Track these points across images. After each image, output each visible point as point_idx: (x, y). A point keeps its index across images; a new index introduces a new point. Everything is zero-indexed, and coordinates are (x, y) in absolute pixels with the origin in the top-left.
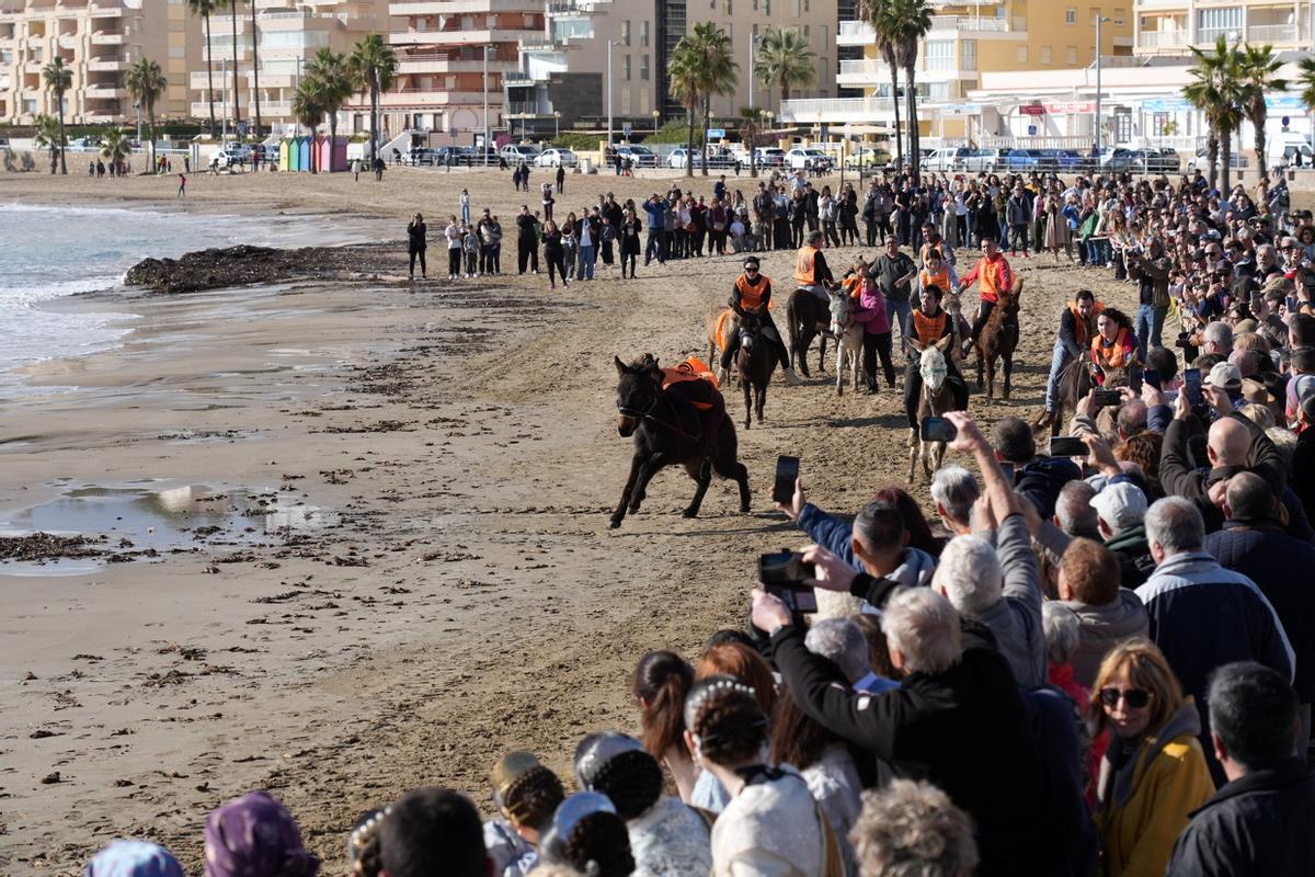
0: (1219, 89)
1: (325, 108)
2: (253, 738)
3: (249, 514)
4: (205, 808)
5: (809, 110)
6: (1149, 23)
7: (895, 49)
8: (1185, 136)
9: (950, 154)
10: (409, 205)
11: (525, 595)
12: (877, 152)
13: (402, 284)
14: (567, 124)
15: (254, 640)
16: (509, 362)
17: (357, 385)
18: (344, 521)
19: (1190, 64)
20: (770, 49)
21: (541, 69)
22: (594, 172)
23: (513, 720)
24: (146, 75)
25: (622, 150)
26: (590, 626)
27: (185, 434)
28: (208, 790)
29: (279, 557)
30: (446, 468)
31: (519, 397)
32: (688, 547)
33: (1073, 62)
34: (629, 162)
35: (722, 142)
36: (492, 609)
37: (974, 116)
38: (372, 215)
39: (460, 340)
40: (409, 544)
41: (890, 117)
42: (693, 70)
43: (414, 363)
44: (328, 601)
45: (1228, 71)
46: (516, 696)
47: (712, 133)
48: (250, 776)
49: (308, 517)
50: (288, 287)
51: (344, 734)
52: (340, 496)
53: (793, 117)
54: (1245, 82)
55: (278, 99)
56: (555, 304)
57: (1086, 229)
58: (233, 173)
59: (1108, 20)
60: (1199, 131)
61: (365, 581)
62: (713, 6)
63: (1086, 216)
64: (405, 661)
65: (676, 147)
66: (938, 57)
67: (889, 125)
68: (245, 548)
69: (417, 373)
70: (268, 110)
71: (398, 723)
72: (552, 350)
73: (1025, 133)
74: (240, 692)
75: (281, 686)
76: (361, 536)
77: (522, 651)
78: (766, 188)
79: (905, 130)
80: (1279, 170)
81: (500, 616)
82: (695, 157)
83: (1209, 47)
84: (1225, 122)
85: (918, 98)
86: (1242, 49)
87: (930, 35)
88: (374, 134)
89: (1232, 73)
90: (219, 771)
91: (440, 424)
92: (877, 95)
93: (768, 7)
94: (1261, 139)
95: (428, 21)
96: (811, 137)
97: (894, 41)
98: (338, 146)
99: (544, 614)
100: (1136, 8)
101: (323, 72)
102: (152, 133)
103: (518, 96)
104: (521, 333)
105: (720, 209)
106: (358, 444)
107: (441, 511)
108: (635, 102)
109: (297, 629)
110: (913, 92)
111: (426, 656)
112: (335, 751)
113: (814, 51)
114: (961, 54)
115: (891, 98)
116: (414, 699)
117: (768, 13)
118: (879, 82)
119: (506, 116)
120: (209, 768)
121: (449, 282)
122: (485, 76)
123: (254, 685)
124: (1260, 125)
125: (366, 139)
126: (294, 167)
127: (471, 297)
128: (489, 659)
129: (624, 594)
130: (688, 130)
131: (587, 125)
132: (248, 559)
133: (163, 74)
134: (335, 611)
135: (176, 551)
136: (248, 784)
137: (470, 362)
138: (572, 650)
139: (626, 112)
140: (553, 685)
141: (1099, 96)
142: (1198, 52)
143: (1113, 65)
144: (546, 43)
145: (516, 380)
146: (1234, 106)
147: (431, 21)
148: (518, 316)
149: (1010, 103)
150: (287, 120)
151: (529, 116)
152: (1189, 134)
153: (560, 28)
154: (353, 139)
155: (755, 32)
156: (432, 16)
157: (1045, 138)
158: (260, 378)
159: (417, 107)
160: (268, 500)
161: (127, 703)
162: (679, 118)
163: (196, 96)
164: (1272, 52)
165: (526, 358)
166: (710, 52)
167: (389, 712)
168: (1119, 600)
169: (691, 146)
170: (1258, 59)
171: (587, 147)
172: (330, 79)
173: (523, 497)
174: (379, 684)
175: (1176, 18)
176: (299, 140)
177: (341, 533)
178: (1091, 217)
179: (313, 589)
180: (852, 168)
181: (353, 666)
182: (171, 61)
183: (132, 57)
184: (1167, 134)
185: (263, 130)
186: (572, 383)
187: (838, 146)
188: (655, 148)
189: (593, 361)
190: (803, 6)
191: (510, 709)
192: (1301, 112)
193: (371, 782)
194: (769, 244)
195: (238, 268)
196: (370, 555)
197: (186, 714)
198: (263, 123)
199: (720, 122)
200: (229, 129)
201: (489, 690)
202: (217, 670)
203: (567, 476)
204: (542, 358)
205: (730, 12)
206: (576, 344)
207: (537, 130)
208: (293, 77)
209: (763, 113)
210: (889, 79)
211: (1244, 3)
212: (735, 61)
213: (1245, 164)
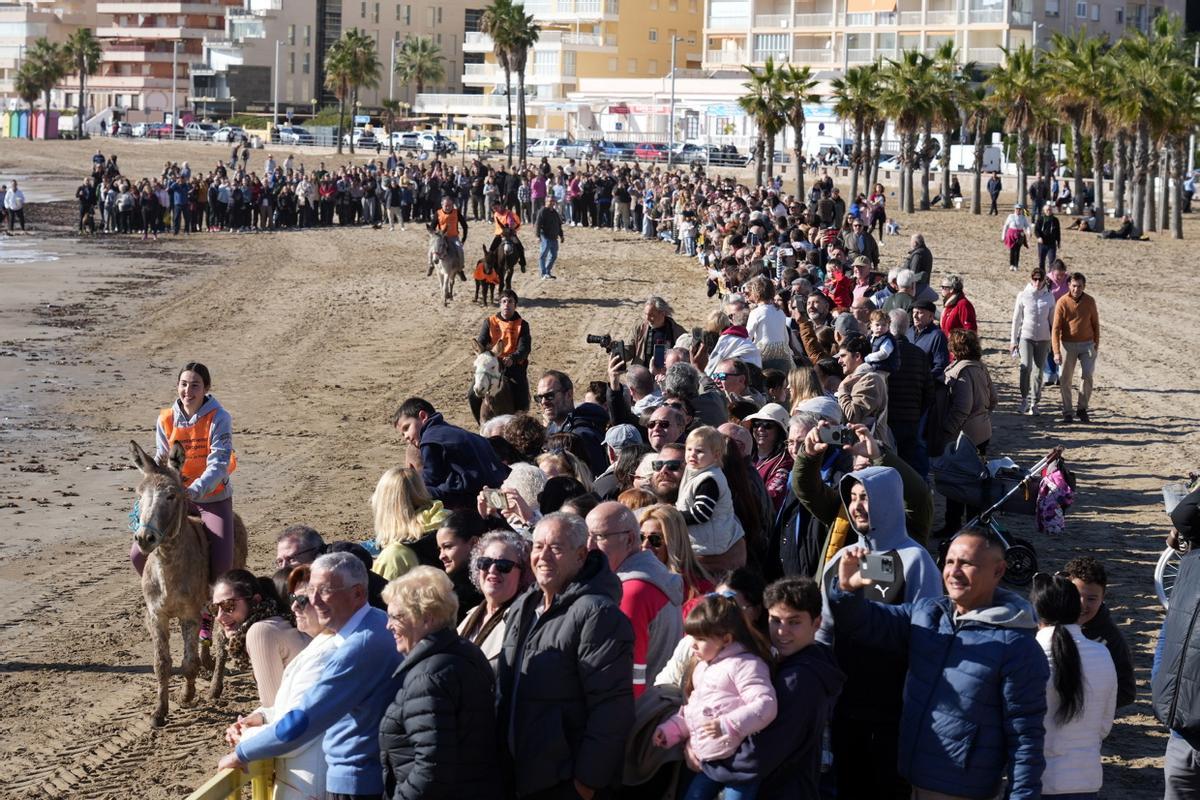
0: (767, 100)
1: (41, 87)
5: (439, 103)
6: (715, 43)
7: (509, 56)
8: (741, 136)
9: (552, 143)
12: (494, 140)
14: (240, 107)
16: (177, 304)
17: (51, 320)
19: (744, 78)
20: (409, 52)
21: (221, 60)
22: (262, 147)
25: (284, 130)
32: (309, 464)
33: (653, 72)
35: (367, 126)
37: (572, 113)
40: (81, 455)
41: (503, 112)
42: (345, 67)
43: (99, 303)
44: (10, 501)
45: (774, 86)
47: (359, 119)
53: (425, 108)
54: (787, 95)
55: (4, 78)
59: (682, 39)
60: (751, 133)
61: (43, 486)
62: (363, 15)
64: (68, 553)
65: (326, 129)
66: (544, 64)
67: (504, 118)
69: (102, 311)
71: (58, 606)
72: (214, 295)
73: (614, 129)
79: (515, 122)
80: (814, 166)
82: (344, 138)
83: (761, 64)
84: (771, 125)
85: (527, 97)
86: (786, 68)
87: (537, 46)
88: (81, 111)
89: (778, 88)
92: (493, 93)
95: (129, 19)
96: (440, 125)
97: (508, 51)
98: (51, 119)
100: (705, 31)
101: (40, 57)
103: (202, 83)
108: (297, 91)
110: (522, 93)
111: (86, 550)
113: (444, 55)
114: (563, 62)
115: (505, 96)
116: (73, 585)
117: (408, 23)
118: (495, 82)
119: (191, 99)
122: (175, 66)
124: (799, 131)
125: (74, 113)
126: (15, 134)
127: (151, 249)
129: (254, 501)
130: (339, 116)
131: (257, 108)
134: (15, 509)
137: (145, 304)
139: (290, 99)
141: (673, 101)
142: (752, 70)
143: (685, 76)
144: (226, 40)
145: (181, 320)
146: (779, 114)
147: (132, 19)
149: (601, 104)
150: (10, 95)
151: (210, 100)
152: (744, 133)
153: (238, 29)
154: (64, 113)
155: (397, 38)
156: (132, 15)
157: (629, 133)
159: (118, 88)
162: (333, 105)
164: (810, 72)
166: (359, 54)
167: (51, 596)
170: (801, 77)
171: (256, 127)
172: (46, 63)
174: (45, 572)
175: (737, 40)
176: (19, 112)
181: (25, 556)
184: (727, 134)
186: (228, 324)
187: (461, 134)
188: (311, 130)
189: (249, 307)
190: (437, 17)
196: (48, 463)
199: (366, 110)
204: (205, 301)
205: (377, 21)
206: (234, 291)
207: (216, 111)
208: (16, 60)
209: (401, 104)
210: (503, 80)
211: (792, 30)
212: (380, 60)
213: (788, 161)
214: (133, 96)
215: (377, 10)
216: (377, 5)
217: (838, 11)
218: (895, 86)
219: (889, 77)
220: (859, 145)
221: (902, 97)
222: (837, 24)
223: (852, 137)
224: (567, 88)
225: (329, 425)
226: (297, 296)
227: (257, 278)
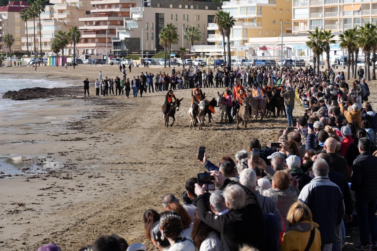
0: (316, 43)
1: (60, 48)
2: (39, 229)
3: (38, 164)
4: (25, 249)
5: (199, 48)
6: (296, 24)
7: (224, 31)
8: (307, 56)
9: (240, 61)
10: (84, 75)
11: (117, 188)
13: (82, 98)
14: (130, 52)
15: (39, 201)
16: (113, 121)
17: (69, 127)
18: (65, 166)
19: (308, 35)
20: (188, 31)
21: (122, 37)
22: (138, 66)
23: (114, 223)
24: (9, 38)
25: (146, 60)
26: (136, 197)
27: (19, 141)
28: (25, 244)
29: (46, 177)
30: (95, 151)
31: (116, 131)
32: (164, 174)
33: (275, 35)
34: (148, 63)
35: (174, 57)
36: (108, 192)
37: (247, 50)
38: (74, 78)
39: (99, 114)
40: (84, 173)
41: (222, 50)
42: (166, 37)
43: (86, 121)
44: (61, 189)
45: (319, 38)
46: (115, 217)
47: (172, 55)
48: (38, 240)
49: (55, 165)
50: (49, 99)
51: (65, 228)
52: (64, 159)
53: (195, 50)
54: (324, 41)
55: (47, 45)
56: (126, 104)
57: (278, 83)
58: (34, 66)
59: (285, 23)
60: (311, 54)
61: (72, 184)
62: (172, 19)
63: (279, 79)
64: (83, 207)
65: (161, 59)
66: (236, 34)
67: (222, 53)
68: (37, 174)
69: (87, 124)
70: (44, 48)
71: (81, 225)
72: (125, 117)
73: (261, 55)
74: (35, 216)
75: (47, 214)
76: (70, 171)
77: (116, 204)
78: (187, 71)
79: (227, 54)
80: (334, 66)
81: (110, 194)
82: (167, 62)
83: (313, 30)
84: (318, 52)
85: (231, 45)
86: (323, 31)
87: (234, 27)
88: (75, 55)
89: (320, 38)
90: (29, 239)
91: (93, 139)
92: (219, 44)
93: (188, 19)
94: (328, 57)
95: (90, 23)
96: (200, 56)
97: (224, 29)
98: (64, 59)
99: (123, 193)
100: (293, 20)
101: (60, 37)
102: (11, 55)
103: (116, 44)
104: (117, 112)
105: (174, 77)
106: (69, 144)
107: (93, 163)
108: (149, 46)
109: (51, 197)
110: (229, 43)
111: (89, 205)
112: (63, 232)
113: (200, 32)
114: (243, 33)
115: (223, 45)
116: (85, 217)
117: (188, 21)
118: (219, 40)
119: (113, 50)
120: (26, 238)
121: (96, 98)
122: (106, 39)
123: (39, 214)
124: (328, 53)
125: (72, 56)
126: (52, 64)
127: (103, 102)
128: (107, 206)
129: (146, 187)
130: (165, 54)
131: (136, 53)
132: (38, 177)
133: (14, 38)
134: (63, 192)
135: (17, 175)
136: (37, 242)
137: (102, 121)
138: (130, 204)
139: (147, 49)
140: (125, 213)
141: (282, 45)
142: (310, 32)
143: (286, 36)
144: (124, 29)
145: (115, 126)
146: (321, 47)
148: (116, 107)
149: (257, 47)
150: (49, 51)
151: (119, 50)
152: (308, 55)
153: (128, 25)
154: (68, 57)
155: (184, 26)
156: (91, 21)
157: (267, 56)
158: (42, 125)
159: (87, 47)
160: (44, 160)
161: (2, 219)
162: (162, 51)
163: (23, 44)
164: (331, 32)
165: (118, 119)
166: (171, 32)
167: (78, 221)
168: (289, 189)
169: (166, 59)
170: (327, 34)
171: (136, 59)
172: (62, 39)
173: (117, 159)
174: (75, 213)
175: (304, 22)
176: (53, 57)
177: (65, 170)
178: (280, 79)
179: (56, 186)
180: (212, 65)
181: (68, 208)
182: (16, 34)
183: (5, 33)
184: (302, 55)
185: (42, 54)
186: (131, 127)
187: (208, 59)
188: (155, 59)
189: (137, 120)
190: (198, 18)
191: (113, 220)
192: (340, 49)
193: (73, 242)
194: (188, 87)
195: (34, 94)
196: (73, 176)
197: (19, 222)
198: (42, 52)
199: (174, 52)
200: (33, 54)
201: (107, 215)
202: (28, 209)
203: (130, 153)
204: (123, 119)
205: (177, 20)
206: (132, 116)
207: (121, 54)
208: (51, 39)
209: (186, 49)
210: (222, 40)
211: (323, 18)
212: (178, 34)
213: (324, 64)
214: (92, 50)
215: (177, 17)
216: (177, 15)
217: (340, 11)
218: (362, 36)
219: (360, 33)
220: (350, 57)
221: (365, 40)
222: (340, 15)
223: (347, 55)
224: (244, 42)
225: (170, 160)
226: (154, 116)
227: (140, 111)
